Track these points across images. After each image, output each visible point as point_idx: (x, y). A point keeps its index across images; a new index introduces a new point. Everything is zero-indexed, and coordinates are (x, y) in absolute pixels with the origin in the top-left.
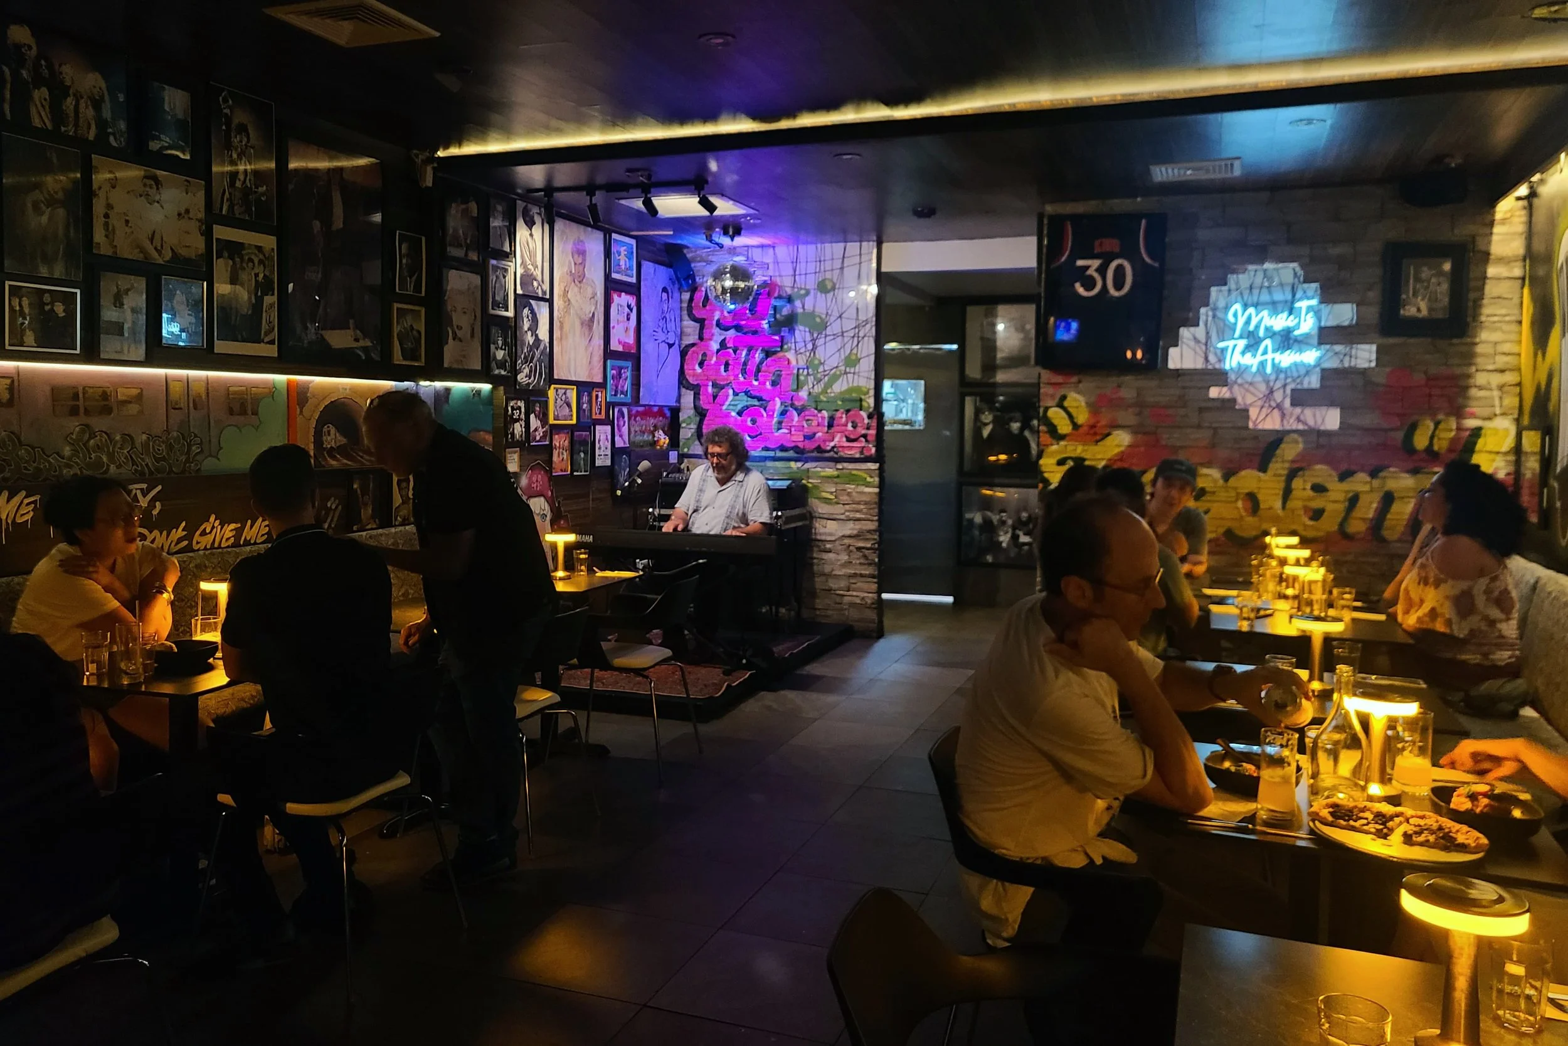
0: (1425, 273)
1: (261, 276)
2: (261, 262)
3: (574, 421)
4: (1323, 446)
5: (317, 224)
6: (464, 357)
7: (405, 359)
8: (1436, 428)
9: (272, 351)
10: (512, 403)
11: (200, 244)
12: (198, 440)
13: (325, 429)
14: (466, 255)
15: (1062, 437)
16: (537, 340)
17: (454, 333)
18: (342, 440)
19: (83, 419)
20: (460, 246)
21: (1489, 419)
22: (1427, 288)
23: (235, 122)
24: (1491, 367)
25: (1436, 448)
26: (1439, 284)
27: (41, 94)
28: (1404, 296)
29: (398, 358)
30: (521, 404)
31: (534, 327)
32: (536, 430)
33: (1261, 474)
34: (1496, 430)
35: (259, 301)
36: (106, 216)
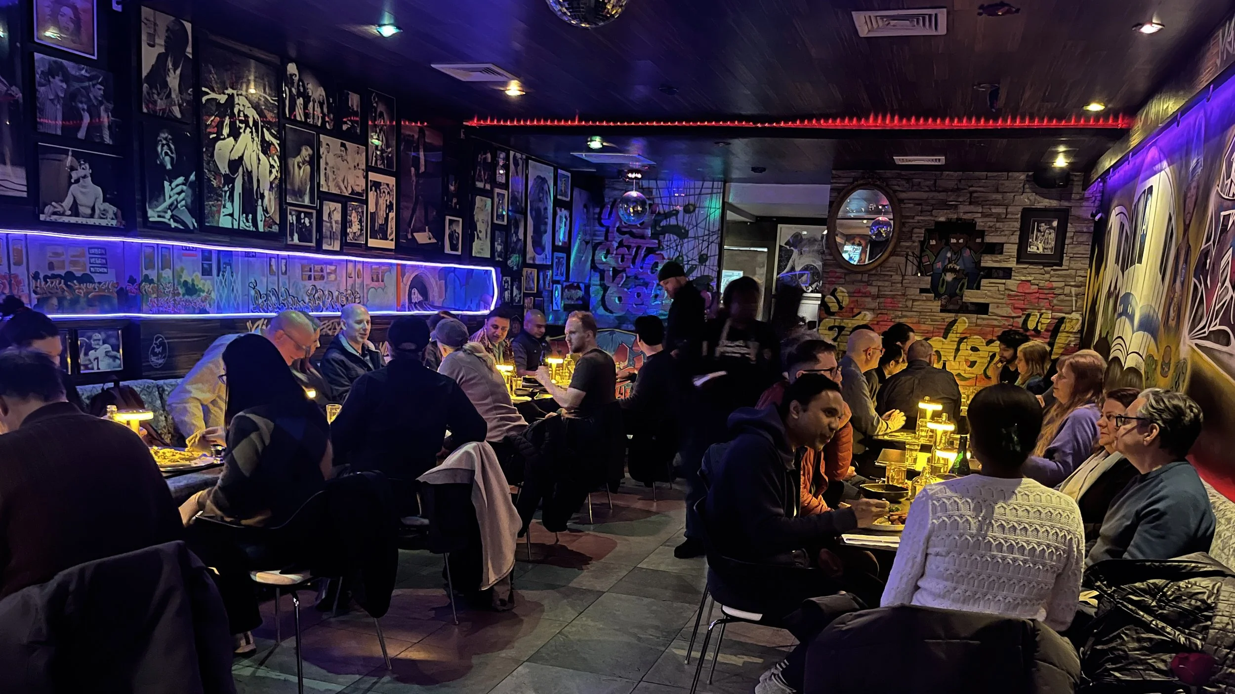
0: (1043, 227)
1: (388, 201)
2: (388, 193)
3: (535, 291)
4: (979, 325)
5: (413, 169)
6: (482, 249)
7: (452, 250)
8: (1040, 317)
9: (391, 245)
10: (504, 278)
11: (363, 182)
12: (358, 296)
13: (413, 291)
14: (485, 186)
15: (833, 314)
16: (518, 240)
17: (478, 235)
18: (421, 298)
19: (312, 282)
20: (481, 181)
21: (1070, 313)
22: (1043, 236)
23: (379, 110)
24: (1073, 283)
25: (1039, 328)
26: (1050, 234)
27: (300, 101)
28: (1030, 240)
29: (448, 250)
30: (509, 279)
31: (516, 233)
32: (516, 296)
33: (944, 340)
34: (1072, 319)
35: (387, 215)
36: (326, 169)
